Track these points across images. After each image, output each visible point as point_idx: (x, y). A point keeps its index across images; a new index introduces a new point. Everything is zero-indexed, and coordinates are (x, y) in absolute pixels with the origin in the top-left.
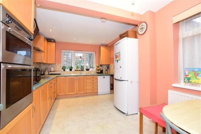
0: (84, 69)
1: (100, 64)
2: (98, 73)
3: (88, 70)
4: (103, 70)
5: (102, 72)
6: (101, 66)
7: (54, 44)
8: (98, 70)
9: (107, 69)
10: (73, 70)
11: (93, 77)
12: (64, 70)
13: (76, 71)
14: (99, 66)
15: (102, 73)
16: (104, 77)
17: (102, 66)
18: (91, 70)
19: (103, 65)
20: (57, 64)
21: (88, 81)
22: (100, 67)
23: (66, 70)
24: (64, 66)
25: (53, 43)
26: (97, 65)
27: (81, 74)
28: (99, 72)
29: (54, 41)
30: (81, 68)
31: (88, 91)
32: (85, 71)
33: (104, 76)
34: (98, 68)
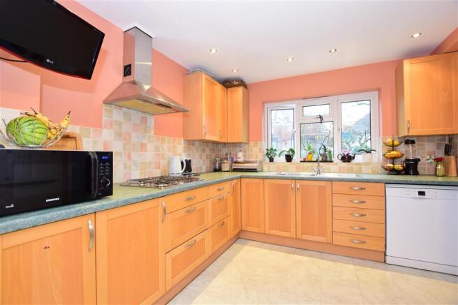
0: (331, 157)
1: (403, 133)
2: (393, 171)
3: (347, 158)
4: (417, 161)
5: (411, 168)
6: (409, 141)
7: (240, 90)
8: (393, 159)
9: (441, 154)
10: (296, 158)
11: (362, 189)
12: (271, 160)
13: (304, 161)
14: (396, 143)
15: (416, 173)
16: (422, 193)
17: (413, 142)
18: (359, 158)
19: (418, 137)
20: (252, 143)
21: (337, 201)
22: (403, 148)
23: (276, 159)
24: (272, 149)
25: (236, 88)
26: (389, 140)
27: (319, 172)
28: (398, 166)
29: (242, 83)
30: (322, 151)
31: (338, 240)
32: (336, 164)
33: (422, 188)
34: (394, 153)
